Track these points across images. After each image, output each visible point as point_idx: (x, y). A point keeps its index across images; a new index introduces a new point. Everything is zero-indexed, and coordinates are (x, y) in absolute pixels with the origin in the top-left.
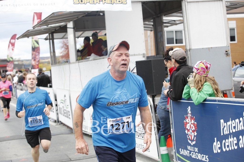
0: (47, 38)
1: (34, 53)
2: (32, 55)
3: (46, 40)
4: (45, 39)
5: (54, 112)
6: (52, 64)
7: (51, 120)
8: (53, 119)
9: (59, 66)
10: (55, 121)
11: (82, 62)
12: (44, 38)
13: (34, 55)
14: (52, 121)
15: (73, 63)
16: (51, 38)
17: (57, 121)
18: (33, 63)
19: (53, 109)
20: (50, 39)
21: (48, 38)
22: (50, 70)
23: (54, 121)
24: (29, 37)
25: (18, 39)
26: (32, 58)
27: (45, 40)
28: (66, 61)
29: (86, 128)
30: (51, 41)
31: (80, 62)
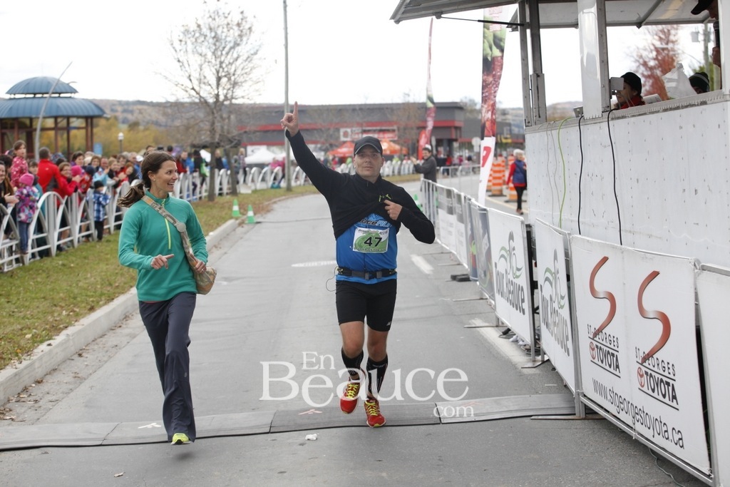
0: (515, 22)
2: (485, 85)
3: (513, 31)
4: (510, 25)
5: (524, 313)
6: (528, 124)
9: (549, 132)
10: (528, 350)
11: (623, 117)
13: (488, 87)
15: (594, 120)
16: (527, 19)
17: (533, 350)
19: (523, 301)
20: (523, 25)
21: (520, 22)
24: (442, 13)
25: (398, 22)
27: (510, 29)
29: (622, 406)
30: (528, 31)
31: (619, 118)
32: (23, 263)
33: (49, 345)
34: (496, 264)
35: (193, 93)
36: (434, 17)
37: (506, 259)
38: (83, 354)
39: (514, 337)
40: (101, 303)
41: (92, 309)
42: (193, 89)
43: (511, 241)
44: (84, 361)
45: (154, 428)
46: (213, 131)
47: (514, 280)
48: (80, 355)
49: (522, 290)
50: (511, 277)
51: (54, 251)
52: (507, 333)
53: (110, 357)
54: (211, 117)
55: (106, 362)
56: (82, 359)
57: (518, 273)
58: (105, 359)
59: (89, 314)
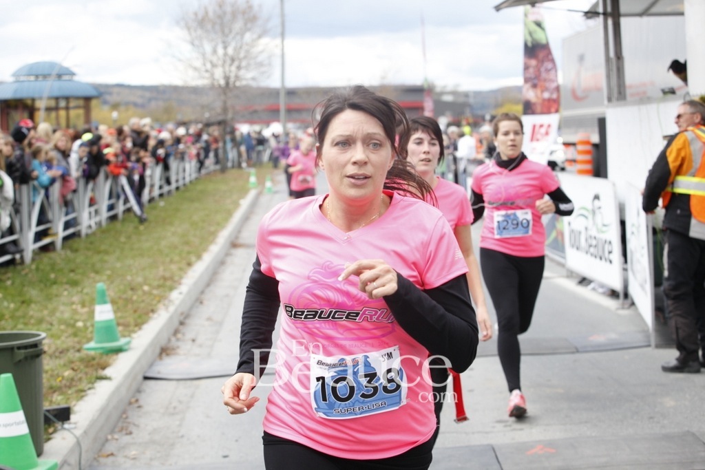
0: (593, 10)
1: (533, 62)
2: (526, 68)
4: (586, 13)
5: (611, 262)
6: (610, 100)
7: (597, 287)
8: (602, 286)
9: (641, 107)
10: (614, 294)
12: (586, 9)
13: (531, 70)
14: (601, 290)
16: (609, 9)
17: (622, 295)
18: (531, 95)
20: (605, 14)
21: (601, 10)
22: (602, 123)
23: (609, 292)
24: (535, 3)
26: (526, 80)
28: (667, 90)
33: (181, 293)
34: (569, 224)
35: (207, 75)
36: (529, 7)
37: (586, 217)
39: (592, 285)
42: (207, 71)
43: (596, 201)
44: (208, 308)
46: (225, 110)
47: (598, 236)
49: (610, 243)
50: (593, 232)
52: (584, 281)
54: (223, 97)
57: (604, 229)
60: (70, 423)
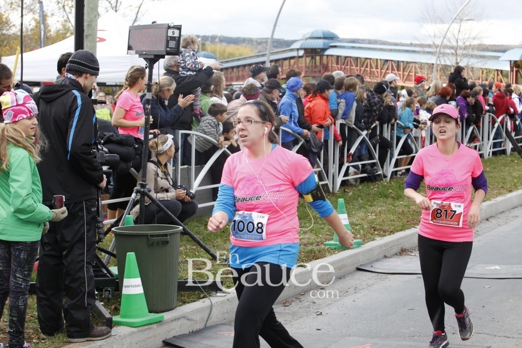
32: (484, 158)
38: (490, 220)
40: (520, 188)
41: (510, 191)
44: (488, 224)
45: (496, 269)
48: (487, 220)
51: (509, 151)
53: (507, 223)
55: (501, 226)
56: (487, 222)
58: (502, 224)
59: (507, 193)
60: (223, 293)
